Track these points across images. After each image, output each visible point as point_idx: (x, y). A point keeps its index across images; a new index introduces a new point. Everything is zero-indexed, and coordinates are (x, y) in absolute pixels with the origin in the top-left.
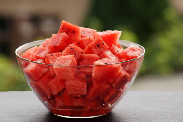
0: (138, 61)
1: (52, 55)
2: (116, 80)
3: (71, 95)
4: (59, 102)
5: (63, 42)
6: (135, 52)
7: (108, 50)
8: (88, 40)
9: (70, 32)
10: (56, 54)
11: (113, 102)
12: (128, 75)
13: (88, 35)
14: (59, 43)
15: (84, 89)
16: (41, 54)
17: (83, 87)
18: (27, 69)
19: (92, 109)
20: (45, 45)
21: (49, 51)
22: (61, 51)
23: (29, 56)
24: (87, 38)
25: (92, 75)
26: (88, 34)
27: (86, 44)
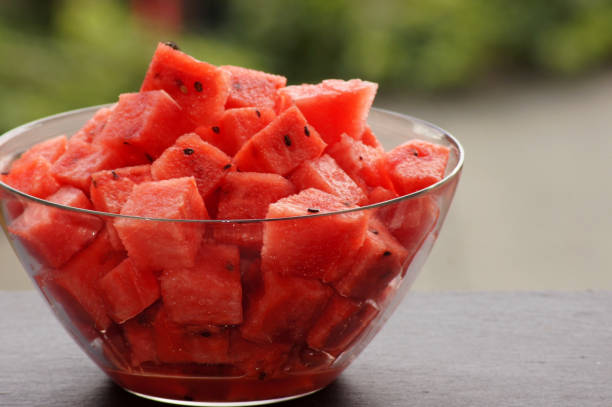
0: (435, 196)
1: (114, 177)
2: (349, 269)
3: (183, 326)
4: (143, 347)
5: (156, 125)
6: (425, 163)
7: (327, 156)
8: (250, 117)
9: (183, 89)
10: (129, 170)
11: (343, 346)
12: (397, 249)
13: (253, 98)
14: (142, 129)
15: (232, 303)
16: (76, 170)
17: (228, 297)
18: (24, 225)
19: (262, 375)
20: (92, 132)
21: (104, 158)
22: (150, 160)
23: (32, 174)
24: (249, 109)
25: (260, 252)
26: (252, 92)
27: (244, 134)
